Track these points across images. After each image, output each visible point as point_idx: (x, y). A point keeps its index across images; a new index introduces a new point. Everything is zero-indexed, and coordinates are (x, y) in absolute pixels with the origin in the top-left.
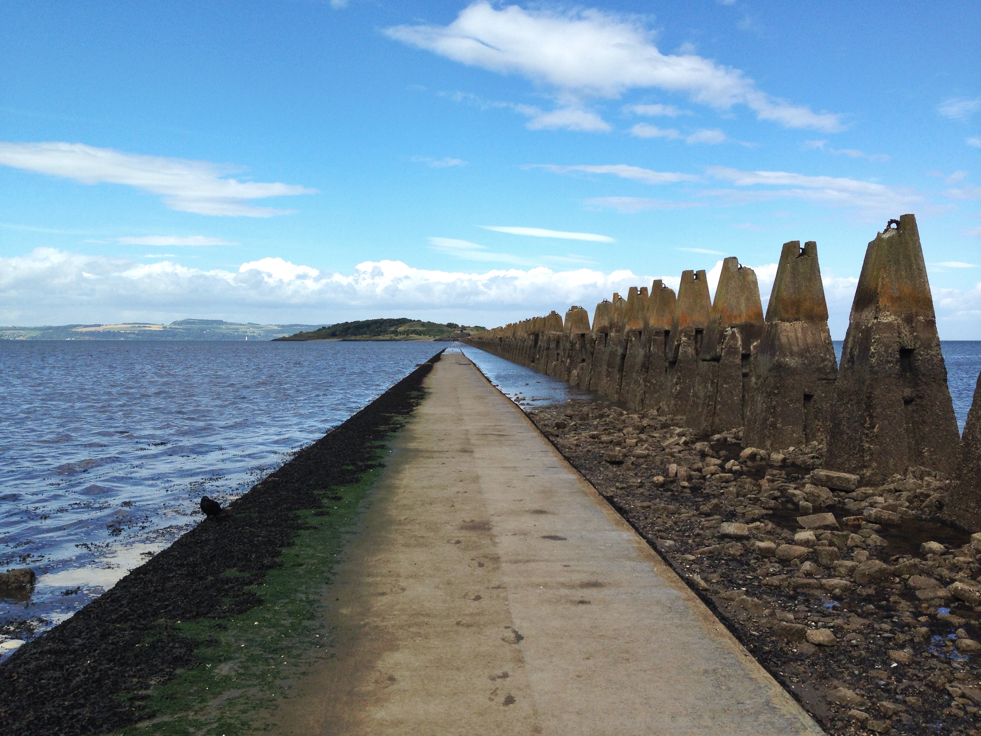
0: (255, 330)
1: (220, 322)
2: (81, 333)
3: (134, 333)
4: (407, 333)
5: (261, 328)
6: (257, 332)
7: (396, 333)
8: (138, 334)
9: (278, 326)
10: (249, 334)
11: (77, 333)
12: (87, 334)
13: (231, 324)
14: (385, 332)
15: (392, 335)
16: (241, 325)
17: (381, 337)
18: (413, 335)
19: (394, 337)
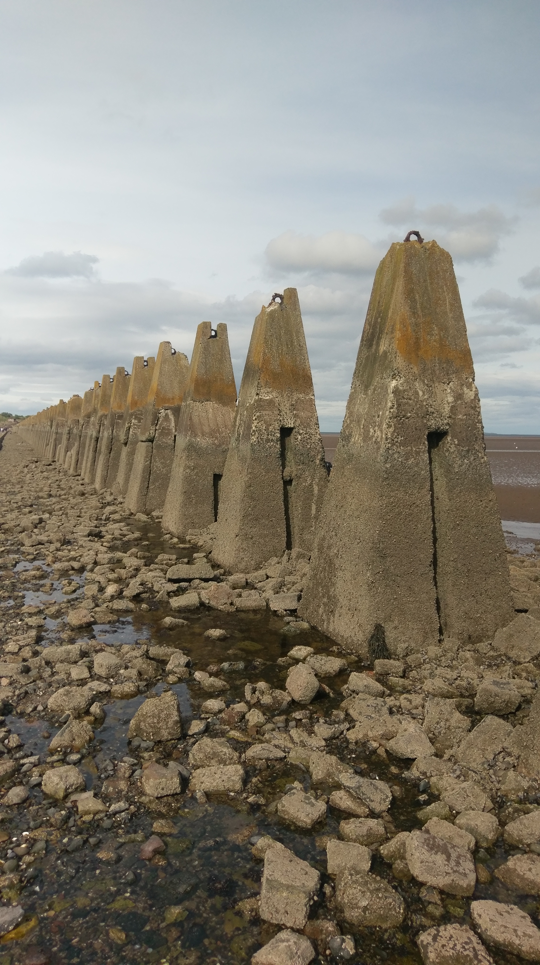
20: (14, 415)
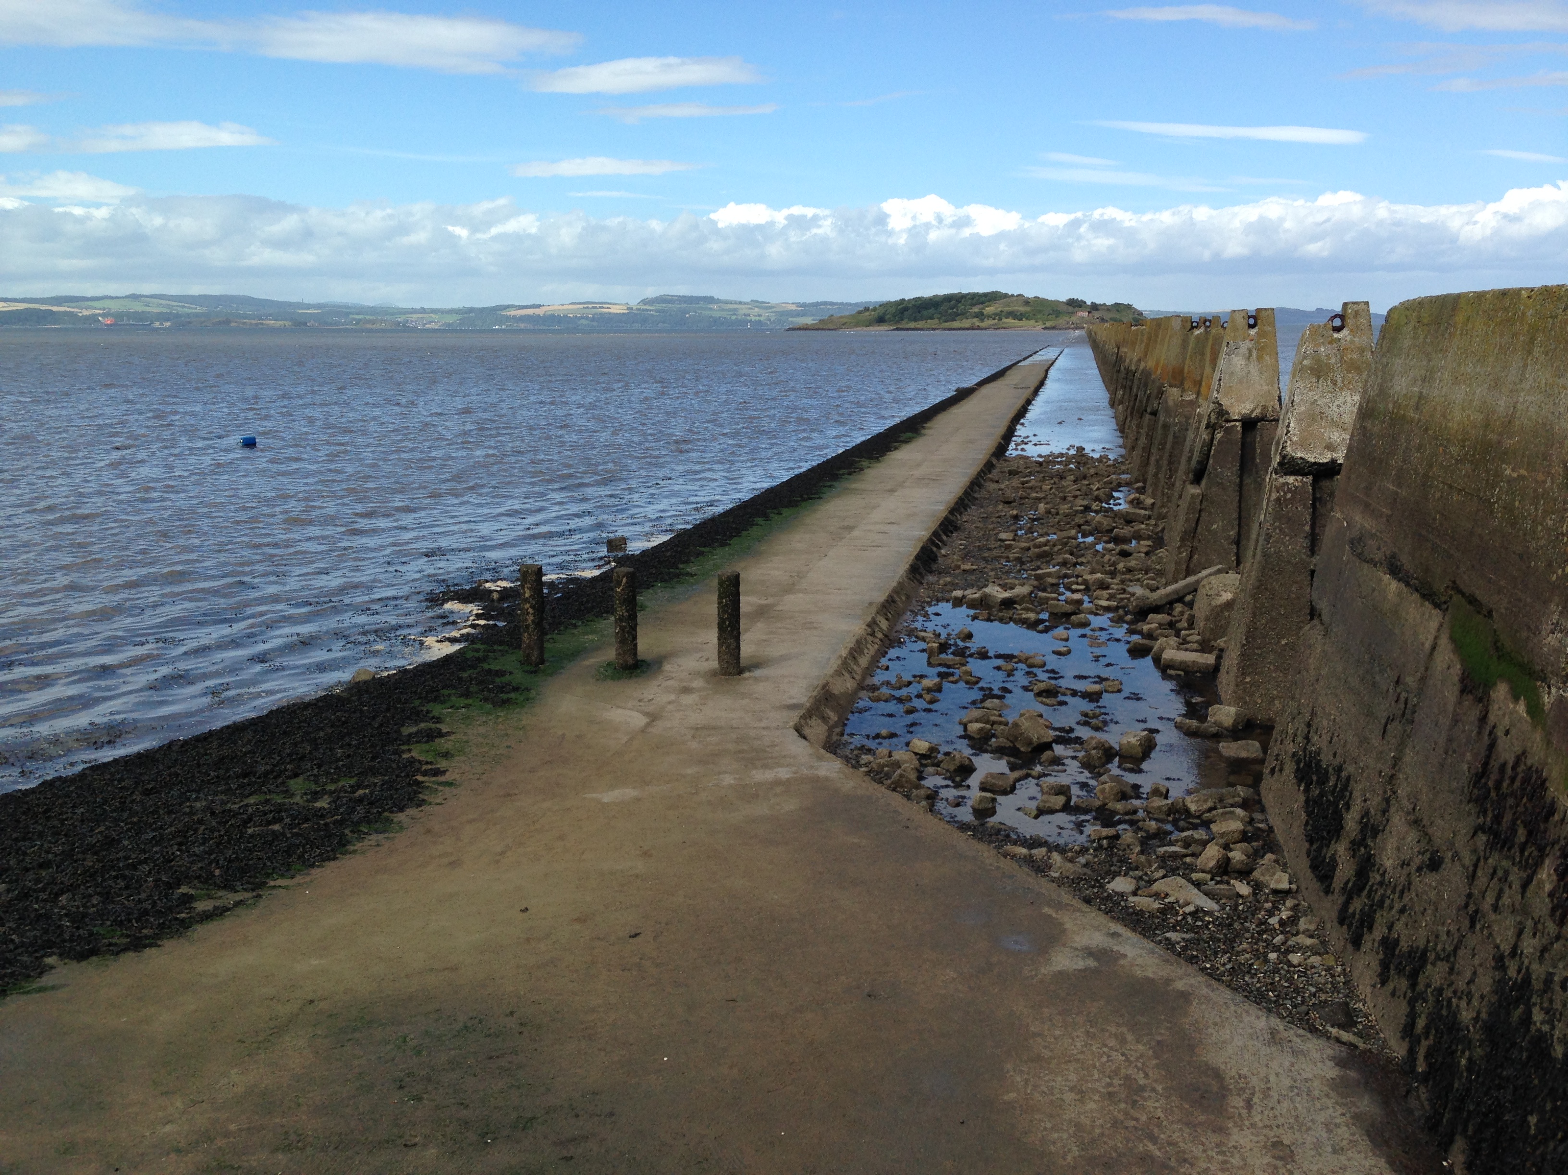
0: (761, 311)
1: (710, 300)
2: (514, 317)
3: (587, 318)
4: (999, 316)
5: (771, 308)
6: (765, 314)
7: (980, 316)
8: (593, 319)
9: (798, 305)
10: (753, 318)
11: (508, 318)
12: (522, 319)
13: (727, 302)
14: (963, 315)
15: (975, 320)
16: (741, 303)
17: (956, 324)
18: (1010, 320)
19: (977, 324)
20: (1089, 303)
